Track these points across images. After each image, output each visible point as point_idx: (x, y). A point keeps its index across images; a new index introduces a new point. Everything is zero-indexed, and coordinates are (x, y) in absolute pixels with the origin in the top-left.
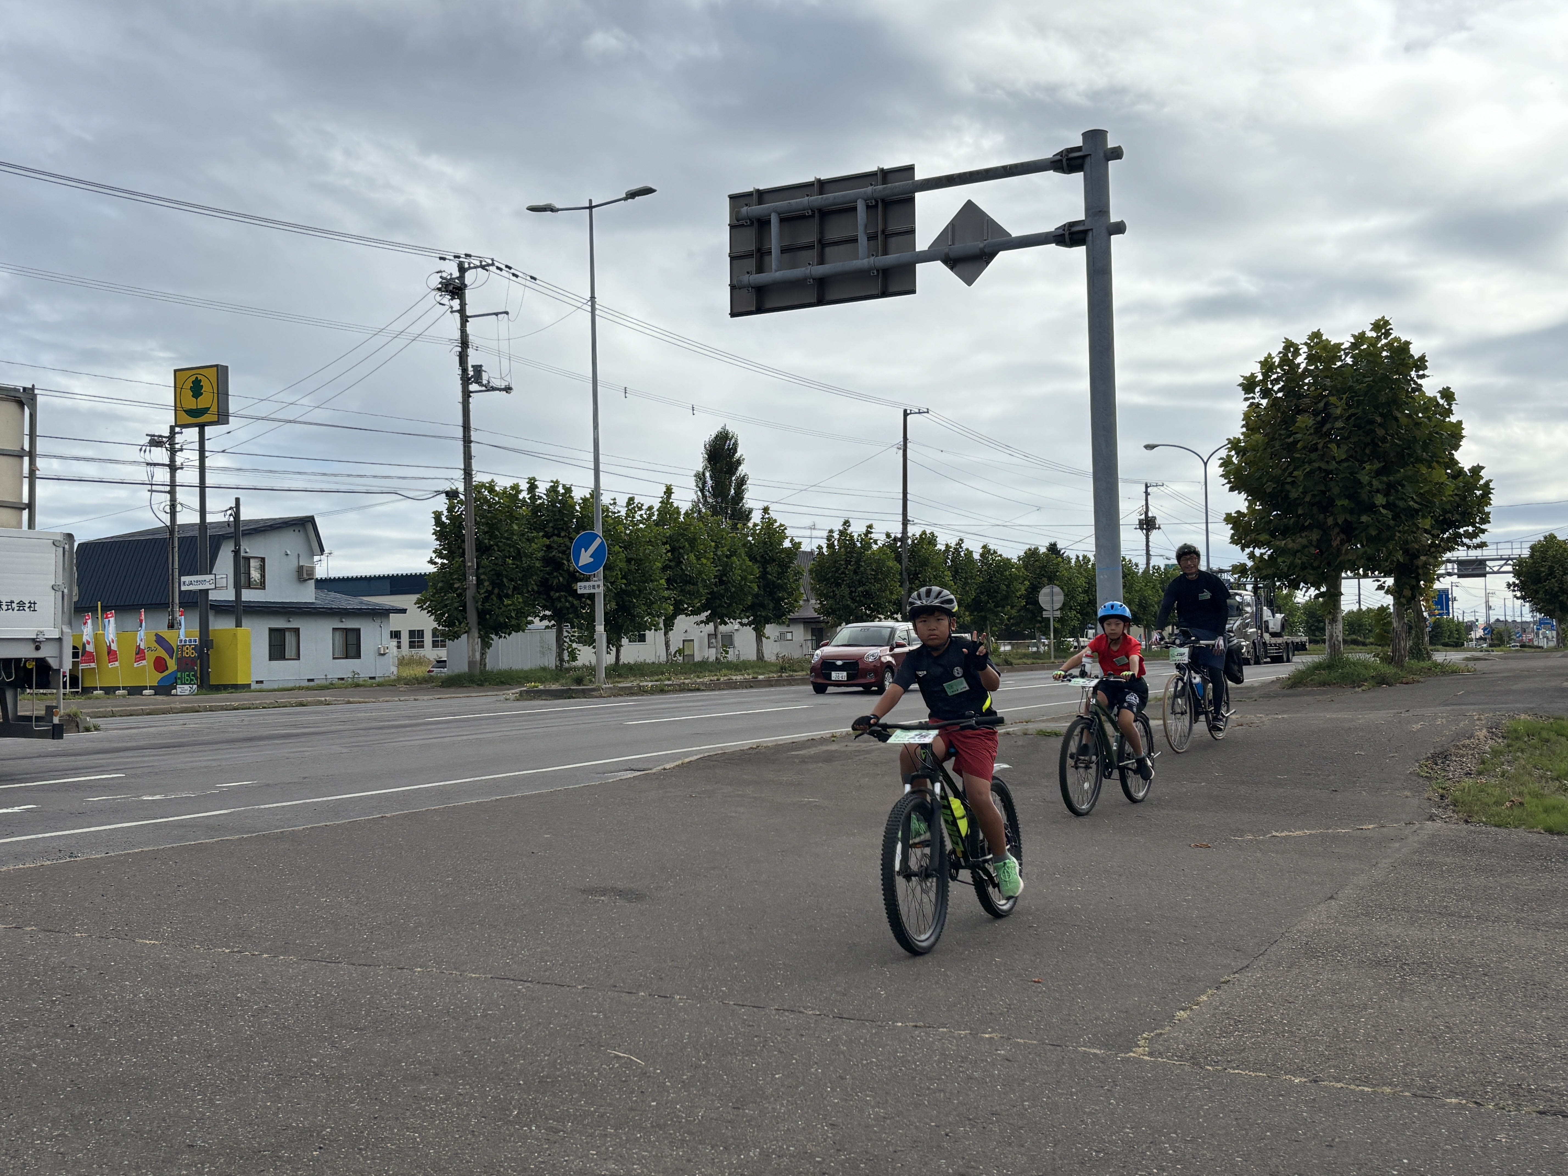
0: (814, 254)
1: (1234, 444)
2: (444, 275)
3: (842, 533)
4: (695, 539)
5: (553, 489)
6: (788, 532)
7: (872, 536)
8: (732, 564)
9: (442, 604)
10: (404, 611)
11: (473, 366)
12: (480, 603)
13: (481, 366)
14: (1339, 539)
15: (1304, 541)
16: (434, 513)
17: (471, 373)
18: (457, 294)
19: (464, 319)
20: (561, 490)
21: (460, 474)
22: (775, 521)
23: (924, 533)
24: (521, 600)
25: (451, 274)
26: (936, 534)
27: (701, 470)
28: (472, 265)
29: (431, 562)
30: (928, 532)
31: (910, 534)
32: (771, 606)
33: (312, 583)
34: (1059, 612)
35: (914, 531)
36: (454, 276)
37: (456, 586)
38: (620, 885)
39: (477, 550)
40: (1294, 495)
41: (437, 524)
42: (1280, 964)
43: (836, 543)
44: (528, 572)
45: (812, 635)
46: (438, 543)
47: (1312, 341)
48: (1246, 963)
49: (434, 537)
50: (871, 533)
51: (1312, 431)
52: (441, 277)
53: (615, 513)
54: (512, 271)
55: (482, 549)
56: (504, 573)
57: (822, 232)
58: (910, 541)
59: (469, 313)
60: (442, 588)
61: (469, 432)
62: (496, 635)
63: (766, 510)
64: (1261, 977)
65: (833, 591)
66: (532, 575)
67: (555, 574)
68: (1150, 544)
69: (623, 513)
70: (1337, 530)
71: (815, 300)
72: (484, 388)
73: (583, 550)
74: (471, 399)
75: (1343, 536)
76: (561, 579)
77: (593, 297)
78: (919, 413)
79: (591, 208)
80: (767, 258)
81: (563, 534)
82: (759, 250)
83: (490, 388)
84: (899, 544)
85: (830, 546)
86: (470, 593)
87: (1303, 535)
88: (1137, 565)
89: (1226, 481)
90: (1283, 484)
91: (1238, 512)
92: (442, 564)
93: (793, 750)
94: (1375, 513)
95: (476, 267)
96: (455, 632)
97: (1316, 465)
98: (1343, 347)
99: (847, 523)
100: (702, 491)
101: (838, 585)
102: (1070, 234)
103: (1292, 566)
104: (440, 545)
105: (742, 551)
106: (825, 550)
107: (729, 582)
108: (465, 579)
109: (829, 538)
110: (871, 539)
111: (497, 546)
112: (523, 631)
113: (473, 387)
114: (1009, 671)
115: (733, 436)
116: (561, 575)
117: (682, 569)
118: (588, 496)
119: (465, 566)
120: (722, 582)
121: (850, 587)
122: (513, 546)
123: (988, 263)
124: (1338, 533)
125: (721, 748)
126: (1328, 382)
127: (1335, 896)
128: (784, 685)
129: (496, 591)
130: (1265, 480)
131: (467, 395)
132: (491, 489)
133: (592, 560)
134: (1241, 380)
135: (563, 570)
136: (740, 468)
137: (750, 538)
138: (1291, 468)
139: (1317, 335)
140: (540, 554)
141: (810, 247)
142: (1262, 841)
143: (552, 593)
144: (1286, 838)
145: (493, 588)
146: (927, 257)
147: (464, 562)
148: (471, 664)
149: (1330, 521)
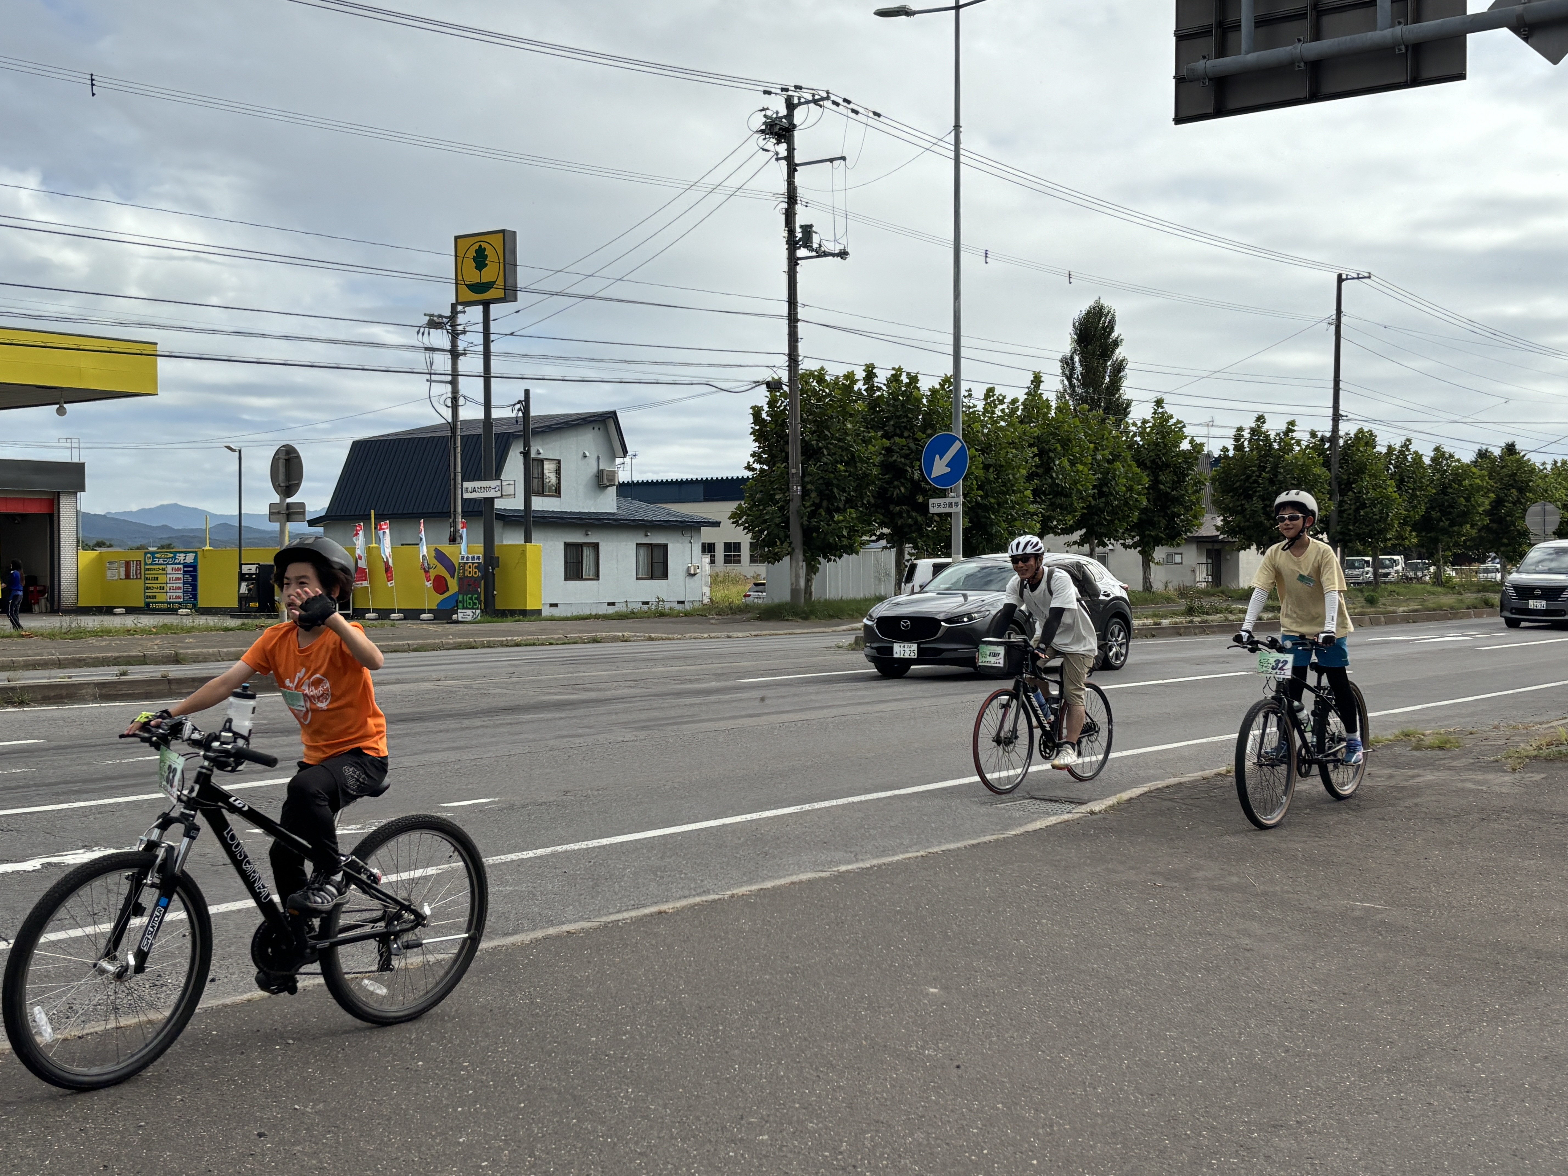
0: (1305, 25)
2: (769, 113)
3: (1255, 432)
4: (1069, 440)
5: (895, 378)
6: (1187, 431)
7: (1294, 435)
8: (1115, 470)
9: (761, 520)
10: (717, 524)
11: (801, 227)
12: (805, 518)
13: (811, 226)
16: (753, 408)
17: (799, 235)
18: (784, 136)
19: (792, 168)
20: (905, 379)
21: (784, 361)
22: (1171, 417)
23: (1360, 431)
24: (854, 515)
25: (777, 113)
26: (1376, 432)
27: (1069, 354)
28: (802, 100)
29: (749, 468)
30: (1365, 430)
31: (1342, 433)
32: (1163, 523)
33: (612, 491)
36: (780, 115)
37: (777, 497)
39: (803, 454)
41: (755, 423)
43: (1246, 444)
44: (863, 481)
45: (1208, 557)
46: (757, 444)
49: (753, 438)
50: (1293, 431)
52: (765, 116)
53: (970, 407)
55: (809, 453)
56: (835, 482)
58: (1341, 442)
59: (797, 161)
60: (760, 501)
61: (795, 308)
62: (824, 557)
63: (1159, 403)
65: (1242, 505)
66: (868, 484)
67: (896, 483)
69: (980, 406)
72: (814, 254)
73: (937, 456)
74: (798, 268)
76: (903, 489)
77: (957, 127)
78: (1359, 278)
79: (957, 7)
80: (1231, 36)
81: (906, 434)
82: (1220, 24)
83: (822, 254)
84: (1327, 445)
85: (1239, 448)
86: (794, 506)
92: (762, 470)
95: (807, 102)
96: (776, 554)
99: (1261, 419)
101: (1249, 497)
104: (759, 448)
105: (1128, 455)
106: (1231, 453)
107: (1111, 494)
108: (788, 489)
109: (1238, 438)
110: (1292, 439)
111: (827, 448)
112: (857, 553)
113: (802, 252)
115: (1109, 312)
116: (903, 485)
117: (1052, 477)
118: (938, 386)
119: (788, 473)
120: (1101, 494)
122: (847, 449)
129: (825, 504)
131: (793, 261)
132: (821, 379)
133: (949, 470)
135: (906, 479)
140: (878, 460)
141: (1299, 16)
143: (891, 507)
145: (821, 500)
146: (1485, 22)
147: (787, 467)
148: (795, 592)
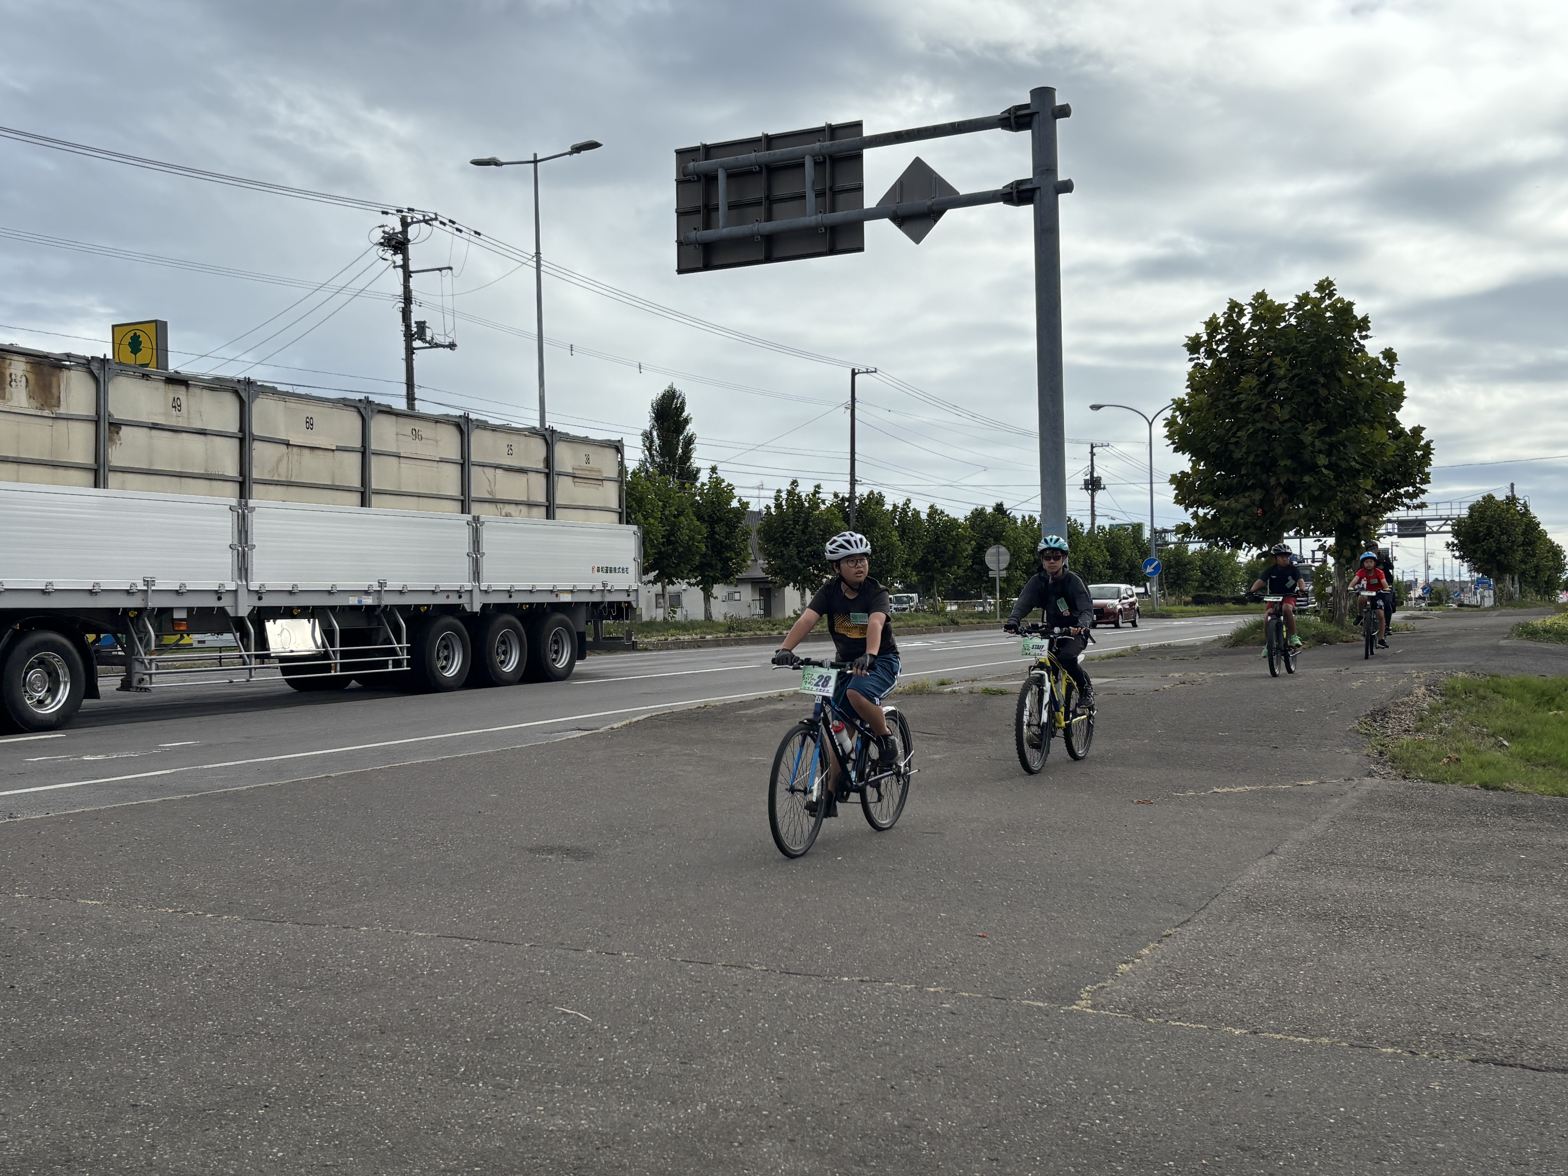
0: (762, 209)
1: (1179, 405)
2: (387, 229)
3: (790, 493)
4: (642, 499)
6: (736, 492)
7: (820, 495)
8: (680, 523)
11: (416, 323)
13: (424, 322)
14: (1281, 499)
15: (1247, 501)
17: (414, 330)
18: (400, 249)
19: (407, 275)
22: (723, 481)
23: (872, 493)
25: (394, 229)
26: (884, 494)
27: (648, 429)
28: (415, 220)
30: (876, 492)
31: (857, 494)
32: (719, 566)
34: (1005, 572)
35: (862, 491)
36: (396, 231)
38: (567, 844)
40: (1237, 455)
42: (1221, 918)
43: (784, 503)
45: (760, 595)
47: (1257, 301)
48: (1187, 917)
50: (819, 493)
51: (1256, 391)
52: (384, 232)
54: (456, 226)
57: (769, 188)
58: (857, 501)
59: (411, 268)
61: (413, 390)
63: (714, 469)
64: (1202, 931)
65: (782, 551)
68: (1096, 504)
70: (1279, 490)
71: (762, 257)
72: (427, 345)
74: (414, 356)
75: (1285, 496)
77: (538, 253)
78: (867, 372)
79: (535, 162)
80: (713, 214)
82: (706, 206)
83: (434, 345)
84: (847, 504)
85: (778, 506)
87: (1246, 494)
88: (1082, 525)
89: (1170, 442)
90: (1227, 444)
91: (1182, 473)
93: (741, 709)
94: (1317, 473)
95: (419, 222)
97: (1259, 425)
98: (1287, 308)
99: (794, 483)
100: (649, 449)
101: (787, 545)
102: (1017, 192)
103: (1235, 526)
105: (690, 511)
106: (773, 510)
107: (677, 542)
109: (777, 498)
110: (819, 499)
113: (417, 344)
114: (956, 630)
115: (680, 395)
120: (669, 542)
121: (797, 547)
123: (936, 221)
124: (1281, 493)
125: (669, 708)
126: (1272, 343)
127: (1275, 851)
128: (732, 645)
130: (1209, 441)
131: (410, 351)
134: (1186, 341)
136: (688, 427)
137: (698, 498)
138: (1234, 429)
139: (1261, 296)
141: (758, 203)
142: (1204, 797)
144: (1227, 794)
146: (875, 214)
149: (1273, 481)
